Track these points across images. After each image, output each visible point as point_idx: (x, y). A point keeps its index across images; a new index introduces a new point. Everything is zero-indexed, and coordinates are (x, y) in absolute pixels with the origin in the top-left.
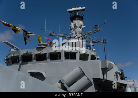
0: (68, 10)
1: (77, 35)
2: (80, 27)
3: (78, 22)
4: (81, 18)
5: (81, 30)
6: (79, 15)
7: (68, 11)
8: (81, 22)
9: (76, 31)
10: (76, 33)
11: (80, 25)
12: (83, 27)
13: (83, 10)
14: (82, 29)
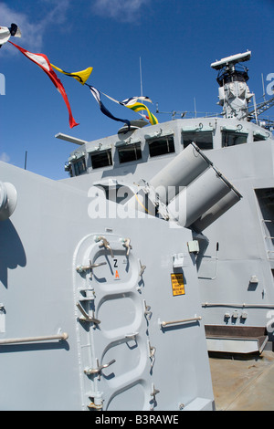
0: (213, 64)
1: (235, 115)
2: (242, 97)
3: (237, 87)
4: (243, 77)
5: (244, 102)
6: (238, 69)
7: (213, 67)
8: (243, 85)
9: (233, 106)
10: (233, 111)
11: (241, 93)
12: (247, 95)
13: (247, 58)
14: (247, 100)
